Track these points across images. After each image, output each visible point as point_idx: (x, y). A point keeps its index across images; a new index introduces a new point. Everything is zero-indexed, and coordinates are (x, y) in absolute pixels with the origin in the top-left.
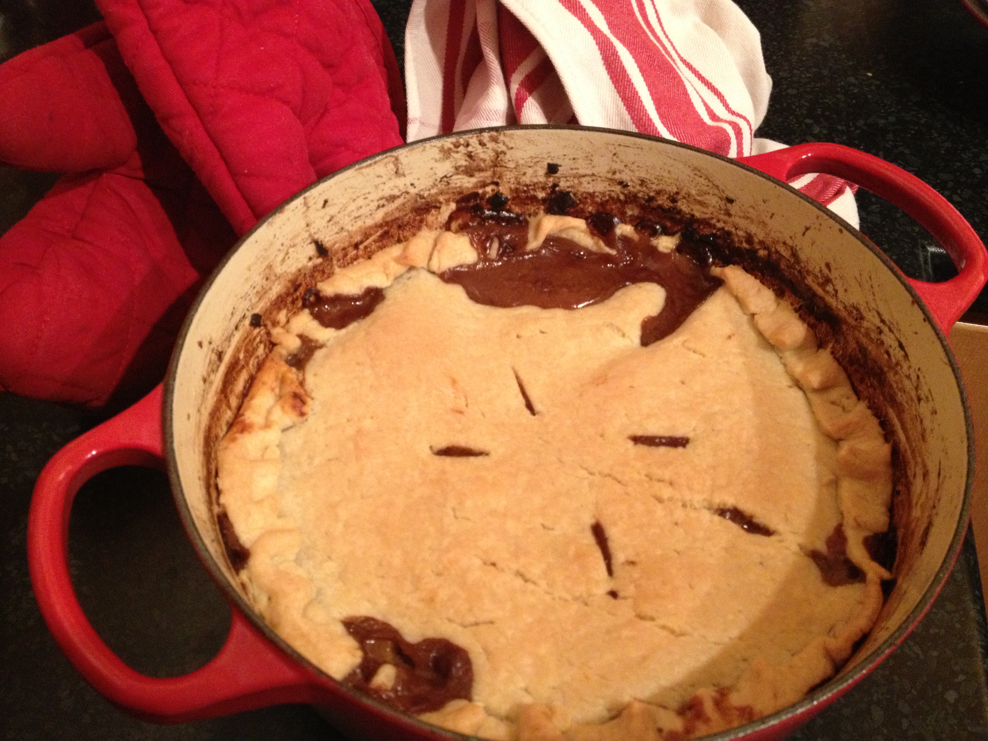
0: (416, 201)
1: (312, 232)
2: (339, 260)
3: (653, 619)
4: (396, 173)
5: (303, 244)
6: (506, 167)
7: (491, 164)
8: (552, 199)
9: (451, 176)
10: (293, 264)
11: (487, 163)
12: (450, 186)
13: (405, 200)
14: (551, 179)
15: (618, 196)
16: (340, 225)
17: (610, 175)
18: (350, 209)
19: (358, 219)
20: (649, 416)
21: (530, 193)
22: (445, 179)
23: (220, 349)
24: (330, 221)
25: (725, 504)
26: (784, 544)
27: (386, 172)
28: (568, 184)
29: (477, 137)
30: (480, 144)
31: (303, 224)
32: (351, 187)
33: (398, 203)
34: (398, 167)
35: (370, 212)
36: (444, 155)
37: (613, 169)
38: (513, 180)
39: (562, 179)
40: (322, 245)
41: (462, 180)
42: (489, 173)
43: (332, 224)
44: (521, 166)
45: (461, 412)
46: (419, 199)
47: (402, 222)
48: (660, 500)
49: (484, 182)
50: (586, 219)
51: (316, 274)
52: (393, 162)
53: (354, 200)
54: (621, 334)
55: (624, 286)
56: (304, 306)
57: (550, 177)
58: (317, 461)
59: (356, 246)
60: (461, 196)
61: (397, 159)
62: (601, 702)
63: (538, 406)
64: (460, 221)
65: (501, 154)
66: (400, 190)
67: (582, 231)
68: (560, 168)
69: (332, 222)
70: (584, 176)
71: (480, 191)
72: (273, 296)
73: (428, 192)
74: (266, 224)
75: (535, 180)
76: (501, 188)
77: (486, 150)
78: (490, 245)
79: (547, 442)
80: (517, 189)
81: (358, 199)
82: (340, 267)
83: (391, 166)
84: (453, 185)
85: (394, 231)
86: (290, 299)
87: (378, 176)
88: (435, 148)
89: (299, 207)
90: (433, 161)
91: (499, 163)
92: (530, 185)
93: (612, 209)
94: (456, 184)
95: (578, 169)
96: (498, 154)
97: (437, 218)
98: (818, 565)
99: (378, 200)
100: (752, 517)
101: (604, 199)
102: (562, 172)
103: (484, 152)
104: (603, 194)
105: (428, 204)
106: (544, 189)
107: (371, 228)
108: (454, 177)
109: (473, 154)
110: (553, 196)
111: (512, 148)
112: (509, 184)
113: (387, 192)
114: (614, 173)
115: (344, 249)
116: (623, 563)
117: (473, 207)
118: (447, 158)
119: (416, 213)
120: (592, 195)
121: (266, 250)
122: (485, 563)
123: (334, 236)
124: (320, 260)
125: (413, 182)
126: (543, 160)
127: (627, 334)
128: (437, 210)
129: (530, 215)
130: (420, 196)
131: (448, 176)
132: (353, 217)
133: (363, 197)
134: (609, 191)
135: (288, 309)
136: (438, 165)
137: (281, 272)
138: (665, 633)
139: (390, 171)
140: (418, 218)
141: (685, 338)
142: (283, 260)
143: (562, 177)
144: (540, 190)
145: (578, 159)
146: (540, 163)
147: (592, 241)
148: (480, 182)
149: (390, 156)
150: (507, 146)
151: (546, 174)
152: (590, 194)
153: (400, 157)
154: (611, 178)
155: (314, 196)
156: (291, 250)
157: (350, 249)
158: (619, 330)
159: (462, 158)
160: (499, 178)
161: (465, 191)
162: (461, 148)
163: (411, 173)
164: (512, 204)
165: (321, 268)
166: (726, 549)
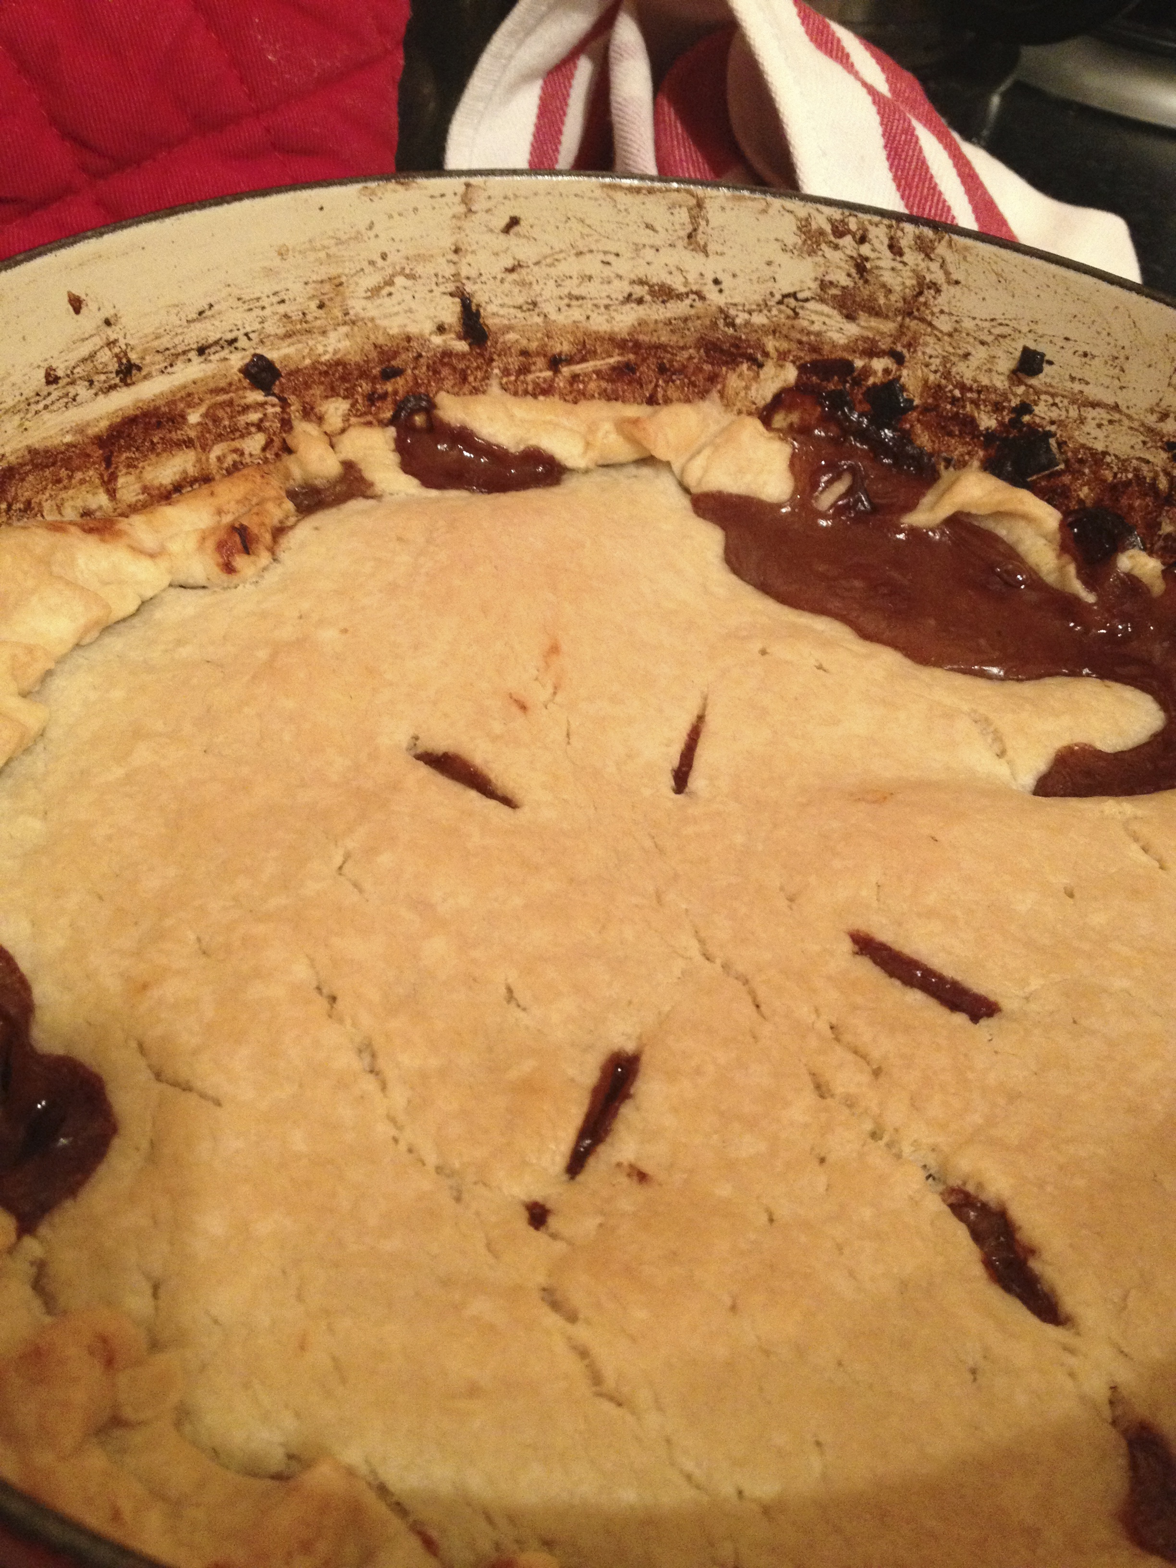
0: (714, 325)
1: (464, 273)
2: (506, 372)
3: (572, 1318)
4: (690, 236)
5: (434, 287)
6: (930, 324)
7: (900, 304)
8: (1007, 438)
9: (806, 300)
10: (397, 314)
11: (893, 298)
12: (796, 322)
13: (693, 312)
14: (1021, 390)
15: (1155, 479)
16: (532, 293)
17: (1151, 420)
18: (563, 268)
19: (574, 303)
20: (930, 913)
21: (964, 407)
22: (792, 302)
23: (134, 357)
24: (511, 270)
25: (980, 1186)
26: (1072, 1361)
27: (669, 226)
28: (1054, 414)
29: (890, 227)
30: (891, 247)
31: (447, 242)
32: (582, 221)
33: (677, 309)
34: (699, 224)
35: (607, 301)
36: (805, 242)
37: (1164, 404)
38: (936, 362)
39: (1043, 397)
40: (478, 314)
41: (827, 321)
42: (889, 327)
43: (515, 282)
44: (964, 335)
45: (523, 708)
46: (721, 323)
47: (671, 361)
48: (821, 1089)
49: (873, 342)
50: (1066, 514)
51: (445, 372)
52: (690, 209)
53: (580, 254)
54: (996, 748)
55: (1075, 674)
56: (393, 422)
57: (1020, 382)
58: (184, 652)
59: (555, 363)
60: (815, 356)
61: (700, 205)
62: (289, 1422)
63: (697, 781)
64: (795, 417)
65: (929, 288)
66: (686, 283)
67: (1045, 537)
68: (1046, 368)
69: (514, 276)
70: (1094, 405)
71: (859, 363)
72: (326, 352)
73: (746, 316)
74: (358, 187)
75: (985, 381)
76: (905, 372)
77: (900, 266)
78: (830, 483)
79: (661, 851)
80: (939, 386)
81: (589, 256)
82: (504, 388)
83: (683, 216)
84: (805, 323)
85: (647, 371)
86: (365, 387)
87: (648, 226)
88: (791, 217)
89: (450, 198)
90: (777, 246)
91: (918, 310)
92: (971, 390)
93: (1131, 507)
94: (813, 322)
95: (1087, 383)
96: (923, 286)
97: (747, 388)
98: (1134, 1466)
99: (633, 282)
100: (1032, 1251)
101: (1122, 476)
102: (1048, 380)
103: (893, 269)
104: (1124, 463)
105: (737, 343)
106: (997, 408)
107: (599, 338)
108: (811, 305)
109: (868, 265)
110: (1014, 433)
111: (957, 282)
112: (925, 370)
113: (658, 275)
114: (1164, 417)
115: (524, 353)
116: (619, 1165)
117: (831, 395)
118: (812, 252)
119: (707, 352)
120: (1098, 459)
121: (339, 242)
122: (319, 989)
123: (512, 311)
124: (462, 346)
125: (720, 277)
126: (1017, 335)
127: (1010, 753)
128: (755, 368)
129: (948, 462)
130: (727, 317)
131: (800, 296)
132: (566, 291)
133: (601, 257)
134: (1139, 459)
135: (353, 405)
136: (783, 259)
137: (362, 314)
138: (573, 1365)
139: (677, 227)
140: (707, 367)
141: (1139, 813)
142: (375, 292)
143: (1046, 393)
144: (989, 408)
145: (1093, 357)
146: (1008, 340)
147: (1056, 561)
148: (866, 339)
149: (688, 192)
150: (947, 274)
151: (1014, 372)
152: (1093, 453)
153: (708, 204)
154: (1154, 426)
155: (490, 192)
156: (400, 281)
157: (540, 362)
158: (998, 737)
159: (843, 264)
160: (909, 345)
161: (826, 348)
162: (847, 241)
163: (722, 254)
164: (919, 421)
165: (461, 366)
166: (904, 1286)
